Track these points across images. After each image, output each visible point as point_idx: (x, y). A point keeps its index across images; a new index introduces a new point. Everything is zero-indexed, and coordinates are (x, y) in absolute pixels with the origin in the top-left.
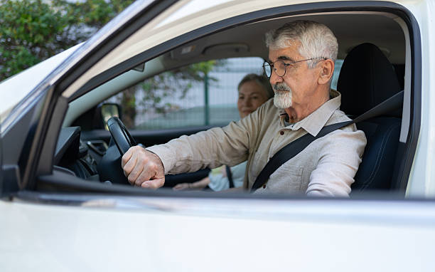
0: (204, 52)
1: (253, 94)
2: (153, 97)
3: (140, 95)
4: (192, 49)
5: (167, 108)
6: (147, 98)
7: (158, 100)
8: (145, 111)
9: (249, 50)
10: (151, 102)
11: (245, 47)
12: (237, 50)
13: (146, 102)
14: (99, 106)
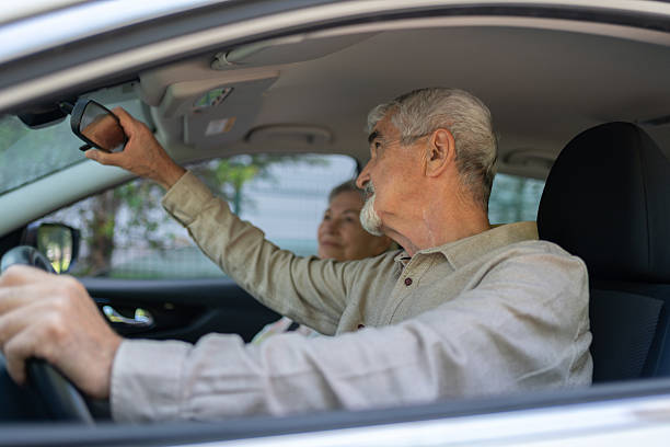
0: (248, 137)
1: (346, 212)
2: (145, 220)
3: (124, 216)
4: (228, 126)
5: (168, 243)
6: (135, 223)
7: (153, 227)
8: (129, 245)
9: (333, 140)
10: (142, 230)
11: (326, 134)
12: (310, 138)
13: (133, 229)
14: (31, 227)
